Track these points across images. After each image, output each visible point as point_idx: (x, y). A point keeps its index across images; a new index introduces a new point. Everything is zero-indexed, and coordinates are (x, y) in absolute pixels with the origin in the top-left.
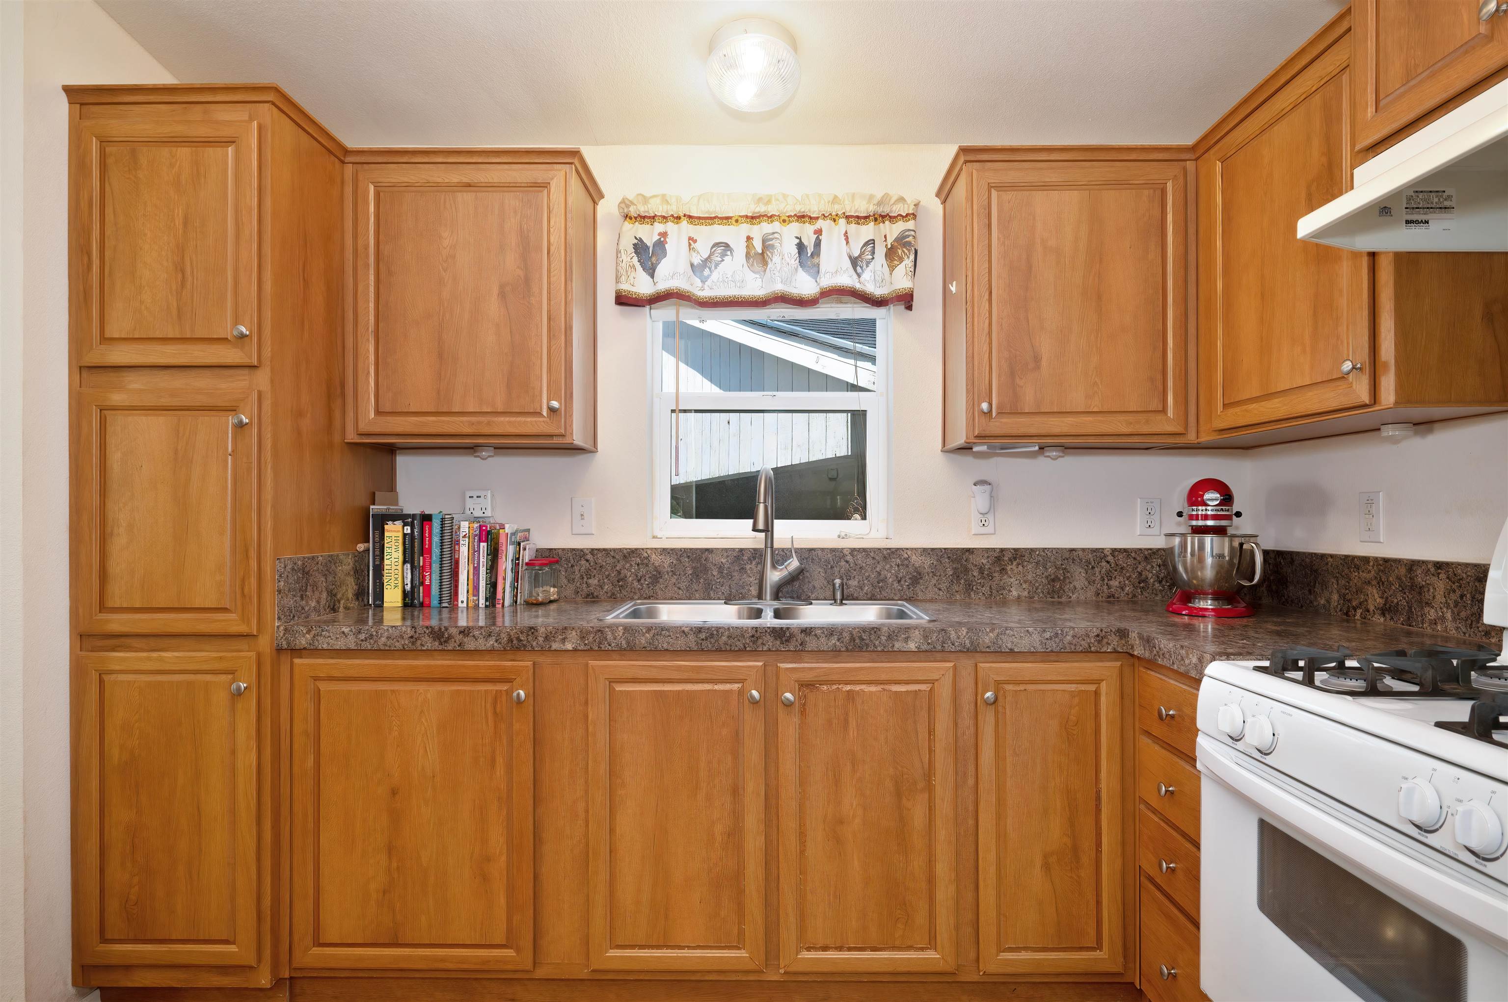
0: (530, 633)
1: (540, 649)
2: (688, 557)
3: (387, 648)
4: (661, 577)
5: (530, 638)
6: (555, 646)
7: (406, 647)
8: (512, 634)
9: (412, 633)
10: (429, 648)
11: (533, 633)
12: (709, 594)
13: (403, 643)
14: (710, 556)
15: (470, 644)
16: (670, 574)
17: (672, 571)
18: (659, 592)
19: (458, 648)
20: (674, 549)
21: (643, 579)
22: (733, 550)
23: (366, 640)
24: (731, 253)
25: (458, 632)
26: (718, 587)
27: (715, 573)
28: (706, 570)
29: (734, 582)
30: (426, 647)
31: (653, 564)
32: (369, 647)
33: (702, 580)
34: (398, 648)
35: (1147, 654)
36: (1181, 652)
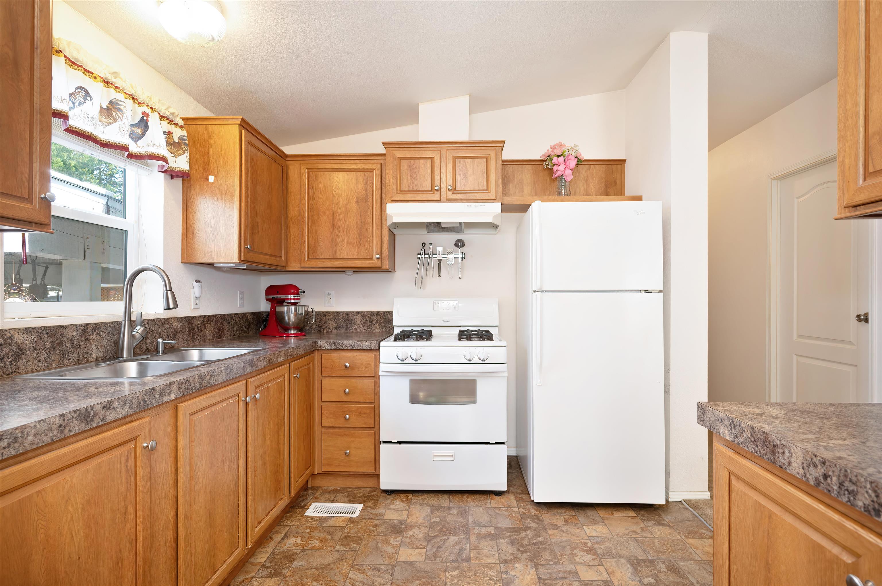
0: (151, 394)
1: (157, 404)
2: (47, 333)
3: (35, 447)
4: (23, 354)
5: (151, 397)
6: (166, 399)
7: (54, 438)
8: (140, 398)
9: (61, 422)
10: (77, 432)
11: (153, 393)
12: (63, 362)
13: (51, 435)
14: (64, 331)
15: (111, 416)
16: (32, 350)
17: (33, 347)
18: (22, 367)
19: (101, 423)
20: (35, 328)
21: (6, 357)
22: (81, 325)
23: (9, 445)
24: (91, 99)
25: (102, 408)
26: (70, 355)
27: (68, 345)
28: (61, 343)
29: (81, 350)
30: (74, 431)
31: (16, 342)
32: (13, 453)
33: (58, 352)
34: (46, 442)
35: (333, 348)
36: (358, 343)
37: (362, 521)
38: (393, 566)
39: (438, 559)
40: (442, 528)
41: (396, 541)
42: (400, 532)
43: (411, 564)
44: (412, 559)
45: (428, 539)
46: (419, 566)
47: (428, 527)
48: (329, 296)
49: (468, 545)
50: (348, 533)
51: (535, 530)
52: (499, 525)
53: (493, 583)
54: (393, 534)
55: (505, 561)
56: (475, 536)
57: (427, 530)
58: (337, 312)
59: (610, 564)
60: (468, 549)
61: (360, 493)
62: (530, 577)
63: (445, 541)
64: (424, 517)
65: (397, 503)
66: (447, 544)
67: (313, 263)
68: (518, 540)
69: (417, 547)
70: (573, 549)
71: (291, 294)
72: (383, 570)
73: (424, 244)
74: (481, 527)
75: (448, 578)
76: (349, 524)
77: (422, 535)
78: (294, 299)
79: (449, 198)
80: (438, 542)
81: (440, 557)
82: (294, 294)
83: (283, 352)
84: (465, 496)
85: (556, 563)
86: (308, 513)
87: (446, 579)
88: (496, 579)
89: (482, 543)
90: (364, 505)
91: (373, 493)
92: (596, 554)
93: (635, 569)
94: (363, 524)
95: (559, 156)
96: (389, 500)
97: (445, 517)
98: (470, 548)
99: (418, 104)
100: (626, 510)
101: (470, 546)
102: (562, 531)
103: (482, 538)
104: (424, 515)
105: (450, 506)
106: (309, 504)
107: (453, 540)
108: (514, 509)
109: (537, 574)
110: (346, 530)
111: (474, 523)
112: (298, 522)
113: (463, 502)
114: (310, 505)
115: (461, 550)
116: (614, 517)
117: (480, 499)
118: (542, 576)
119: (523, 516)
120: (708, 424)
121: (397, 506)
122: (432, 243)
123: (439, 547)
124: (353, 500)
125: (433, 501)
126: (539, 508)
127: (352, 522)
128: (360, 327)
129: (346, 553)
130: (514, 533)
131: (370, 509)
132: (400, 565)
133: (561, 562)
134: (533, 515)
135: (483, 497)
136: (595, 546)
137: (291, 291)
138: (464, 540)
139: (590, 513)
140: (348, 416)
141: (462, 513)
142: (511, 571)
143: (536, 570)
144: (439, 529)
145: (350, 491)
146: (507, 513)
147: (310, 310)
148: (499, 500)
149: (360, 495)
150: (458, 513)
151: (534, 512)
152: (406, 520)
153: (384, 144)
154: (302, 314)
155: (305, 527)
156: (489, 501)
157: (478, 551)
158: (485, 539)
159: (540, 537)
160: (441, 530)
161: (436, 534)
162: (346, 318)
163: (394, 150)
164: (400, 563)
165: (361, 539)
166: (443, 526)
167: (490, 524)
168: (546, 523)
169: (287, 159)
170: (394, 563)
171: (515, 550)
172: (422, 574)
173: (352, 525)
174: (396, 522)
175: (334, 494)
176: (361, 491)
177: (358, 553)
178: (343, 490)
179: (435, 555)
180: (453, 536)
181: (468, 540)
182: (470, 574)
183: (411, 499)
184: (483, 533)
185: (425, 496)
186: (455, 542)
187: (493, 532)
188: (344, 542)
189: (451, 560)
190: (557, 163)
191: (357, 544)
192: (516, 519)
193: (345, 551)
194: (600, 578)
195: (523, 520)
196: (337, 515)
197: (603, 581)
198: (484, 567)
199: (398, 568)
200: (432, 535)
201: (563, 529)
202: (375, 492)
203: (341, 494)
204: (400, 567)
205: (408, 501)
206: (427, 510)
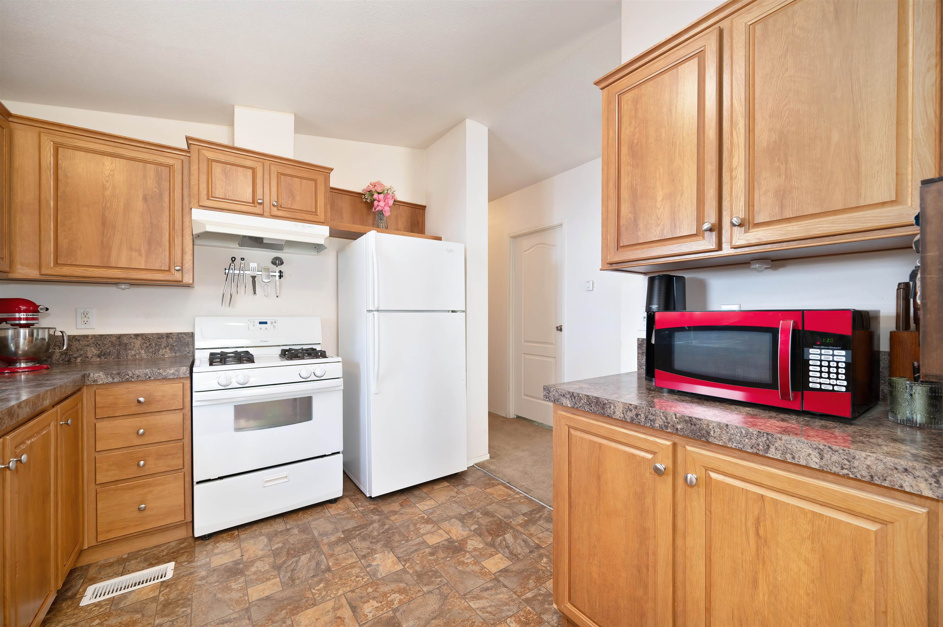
35: (116, 380)
36: (158, 371)
37: (181, 579)
38: (247, 610)
39: (297, 582)
40: (288, 551)
41: (239, 583)
42: (239, 573)
43: (268, 598)
44: (267, 593)
45: (277, 568)
46: (277, 597)
47: (272, 555)
48: (85, 314)
49: (323, 557)
50: (166, 600)
51: (379, 521)
52: (346, 528)
53: (361, 579)
54: (232, 578)
55: (364, 557)
56: (327, 546)
57: (272, 560)
58: (101, 336)
59: (446, 525)
60: (325, 560)
61: (163, 551)
62: (390, 560)
63: (297, 562)
64: (263, 548)
65: (222, 545)
66: (300, 564)
67: (66, 271)
68: (368, 534)
69: (269, 579)
70: (415, 525)
71: (20, 311)
72: (235, 619)
73: (233, 259)
74: (329, 536)
75: (316, 594)
76: (163, 591)
77: (268, 566)
78: (27, 319)
79: (273, 214)
80: (290, 565)
81: (299, 579)
82: (24, 311)
83: (49, 393)
84: (300, 514)
85: (407, 541)
86: (84, 602)
87: (313, 596)
88: (362, 575)
89: (335, 549)
90: (176, 562)
91: (182, 546)
92: (433, 522)
93: (463, 523)
94: (186, 582)
95: (379, 193)
96: (209, 546)
97: (287, 540)
98: (326, 559)
99: (234, 106)
100: (441, 482)
101: (325, 556)
102: (402, 514)
103: (334, 545)
104: (261, 546)
105: (288, 527)
106: (81, 590)
107: (304, 558)
108: (353, 510)
109: (395, 555)
110: (162, 598)
111: (321, 535)
112: (71, 619)
113: (301, 520)
114: (85, 591)
115: (318, 564)
116: (435, 491)
117: (317, 511)
118: (400, 555)
119: (364, 513)
120: (553, 399)
121: (224, 548)
122: (244, 259)
123: (293, 570)
124: (156, 561)
125: (267, 529)
126: (376, 502)
127: (167, 586)
128: (140, 353)
129: (175, 623)
130: (362, 530)
131: (186, 563)
132: (255, 605)
133: (409, 538)
134: (372, 510)
135: (319, 509)
136: (430, 517)
137: (20, 308)
138: (317, 554)
139: (417, 493)
140: (142, 463)
141: (304, 530)
142: (373, 562)
143: (393, 553)
144: (285, 553)
145: (147, 553)
146: (349, 516)
147: (58, 334)
148: (337, 507)
149: (164, 553)
150: (299, 532)
151: (372, 507)
152: (242, 558)
153: (188, 138)
154: (44, 339)
155: (89, 621)
156: (326, 511)
157: (335, 558)
158: (337, 545)
159: (385, 525)
160: (288, 553)
161: (284, 559)
162: (118, 343)
163: (204, 150)
164: (254, 603)
165: (189, 600)
166: (288, 549)
167: (337, 530)
168: (386, 512)
169: (10, 119)
170: (247, 605)
171: (369, 544)
172: (285, 603)
173: (168, 590)
174: (230, 565)
175: (121, 564)
176: (163, 548)
177: (193, 615)
178: (133, 556)
179: (292, 579)
180: (304, 554)
181: (321, 552)
182: (336, 580)
183: (238, 535)
184: (334, 540)
185: (255, 528)
186: (307, 559)
187: (342, 536)
188: (165, 613)
189: (311, 577)
190: (378, 199)
191: (186, 607)
192: (359, 517)
193: (172, 621)
194: (443, 539)
195: (366, 517)
196: (137, 587)
197: (445, 540)
198: (347, 569)
199: (253, 609)
200: (279, 561)
201: (401, 512)
202: (186, 543)
203: (133, 562)
204: (256, 607)
205: (233, 538)
206: (264, 540)
